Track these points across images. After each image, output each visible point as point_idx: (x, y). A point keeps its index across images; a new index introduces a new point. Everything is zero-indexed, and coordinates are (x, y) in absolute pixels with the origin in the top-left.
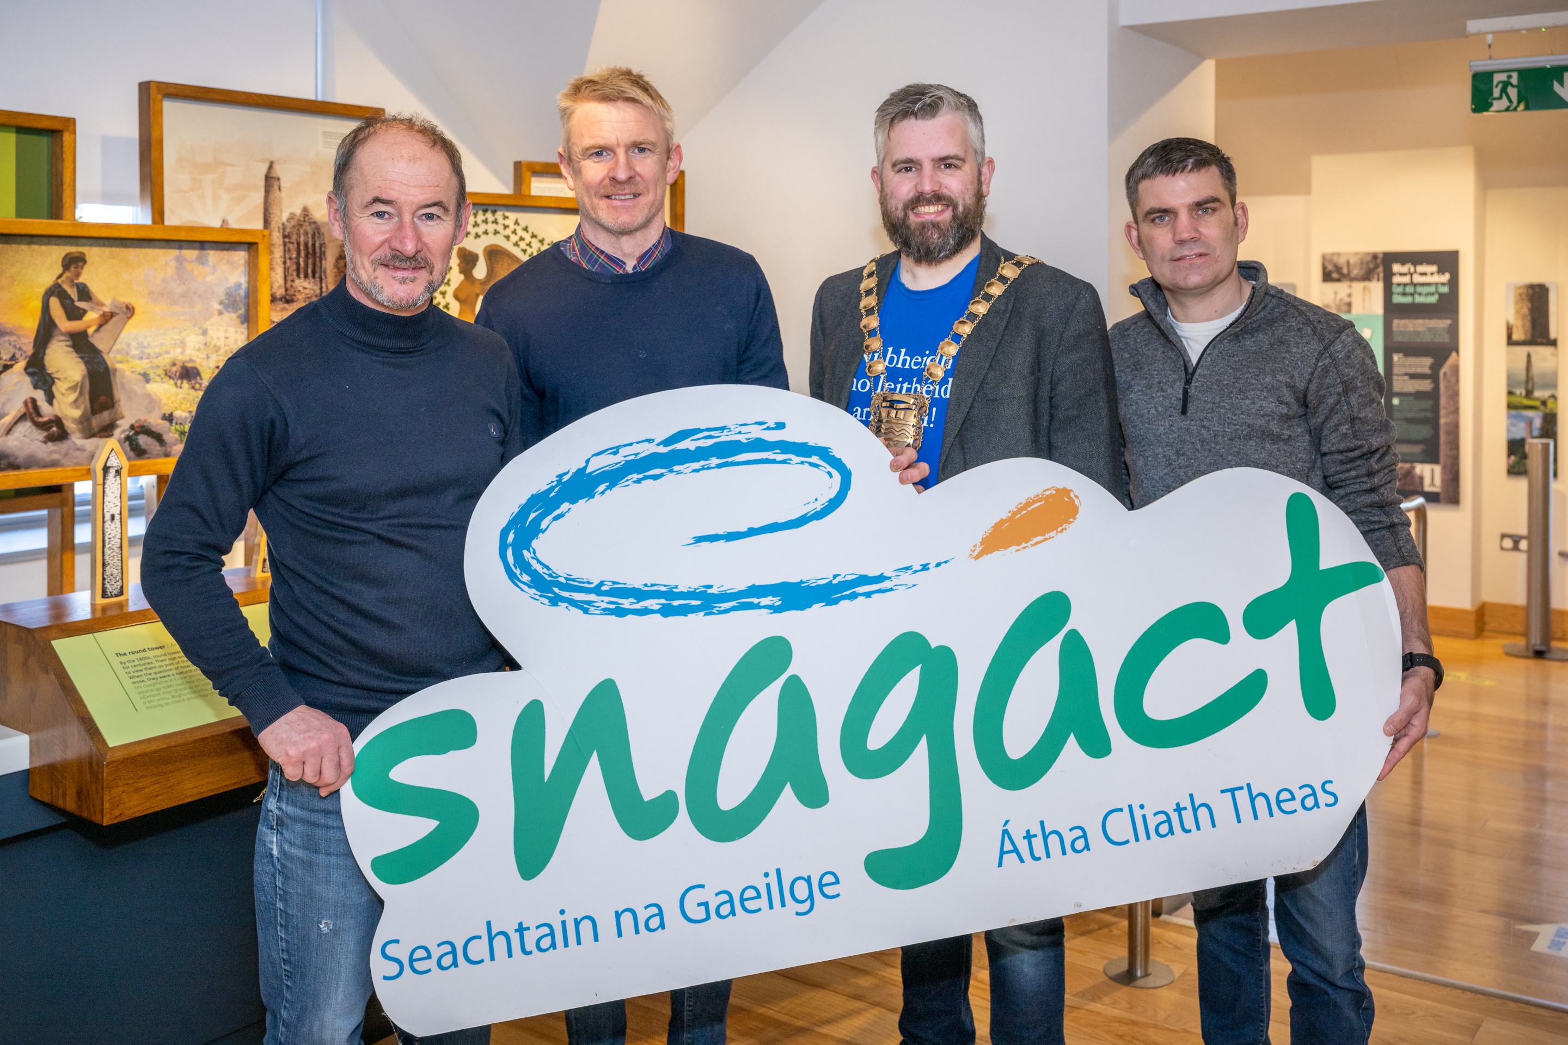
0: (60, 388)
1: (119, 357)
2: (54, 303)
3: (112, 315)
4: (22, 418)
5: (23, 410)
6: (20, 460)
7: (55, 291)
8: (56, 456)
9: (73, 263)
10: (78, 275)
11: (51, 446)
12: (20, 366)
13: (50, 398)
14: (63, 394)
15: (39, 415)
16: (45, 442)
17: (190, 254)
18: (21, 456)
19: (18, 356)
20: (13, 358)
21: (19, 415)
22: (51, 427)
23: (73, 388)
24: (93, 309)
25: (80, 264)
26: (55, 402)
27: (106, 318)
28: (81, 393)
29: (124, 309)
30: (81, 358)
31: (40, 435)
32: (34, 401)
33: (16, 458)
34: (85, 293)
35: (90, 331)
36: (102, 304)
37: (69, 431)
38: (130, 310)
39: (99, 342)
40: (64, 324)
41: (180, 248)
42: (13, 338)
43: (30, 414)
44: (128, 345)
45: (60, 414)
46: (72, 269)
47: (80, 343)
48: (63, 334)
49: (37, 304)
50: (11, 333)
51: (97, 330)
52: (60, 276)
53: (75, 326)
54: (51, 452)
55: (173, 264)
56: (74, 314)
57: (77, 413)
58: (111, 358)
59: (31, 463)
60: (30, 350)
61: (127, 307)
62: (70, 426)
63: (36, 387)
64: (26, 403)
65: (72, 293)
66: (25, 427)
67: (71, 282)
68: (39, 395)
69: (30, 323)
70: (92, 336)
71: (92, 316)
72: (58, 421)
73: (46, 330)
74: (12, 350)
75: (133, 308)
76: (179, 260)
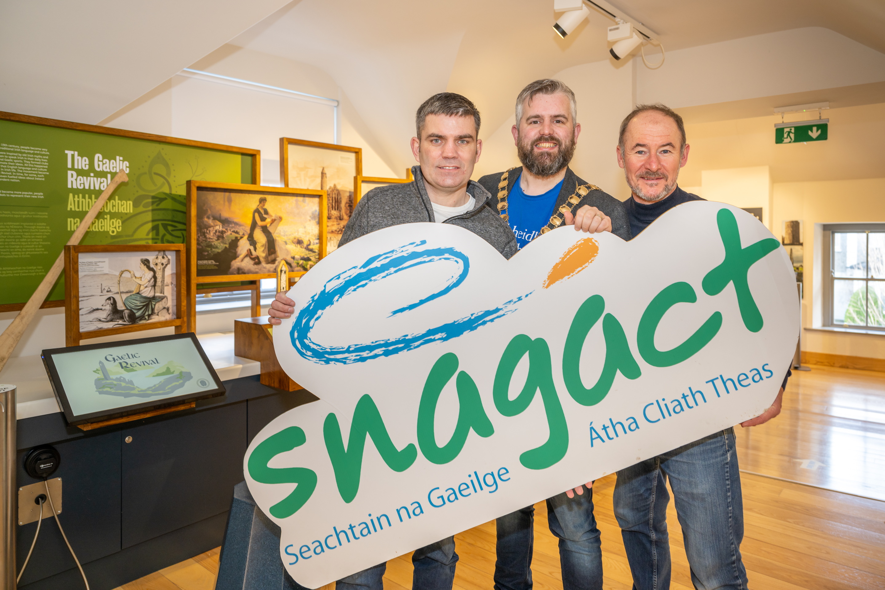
0: (258, 246)
1: (277, 235)
2: (257, 215)
3: (275, 220)
4: (246, 256)
5: (247, 253)
6: (246, 271)
7: (257, 211)
8: (257, 270)
9: (262, 201)
10: (264, 205)
11: (256, 266)
12: (246, 237)
13: (255, 249)
14: (259, 248)
15: (252, 254)
16: (254, 265)
17: (300, 199)
18: (246, 269)
19: (245, 233)
20: (244, 234)
21: (246, 255)
22: (255, 260)
23: (263, 246)
24: (269, 218)
25: (265, 201)
26: (257, 250)
27: (273, 221)
28: (265, 248)
29: (279, 218)
30: (265, 235)
31: (252, 262)
32: (250, 250)
33: (245, 270)
34: (266, 212)
35: (268, 225)
36: (271, 216)
37: (261, 261)
38: (281, 219)
39: (271, 229)
40: (260, 223)
41: (297, 196)
42: (243, 227)
43: (249, 255)
44: (280, 231)
45: (258, 255)
46: (262, 203)
47: (265, 229)
48: (259, 226)
49: (251, 216)
51: (270, 225)
52: (258, 206)
53: (263, 223)
54: (256, 269)
55: (294, 202)
56: (263, 219)
57: (264, 255)
58: (275, 236)
59: (249, 272)
60: (249, 232)
61: (280, 218)
62: (262, 259)
63: (251, 245)
64: (248, 251)
65: (262, 212)
66: (248, 259)
67: (262, 208)
68: (252, 248)
69: (249, 222)
70: (269, 227)
71: (268, 220)
72: (258, 258)
73: (254, 225)
74: (243, 231)
75: (282, 218)
76: (297, 201)
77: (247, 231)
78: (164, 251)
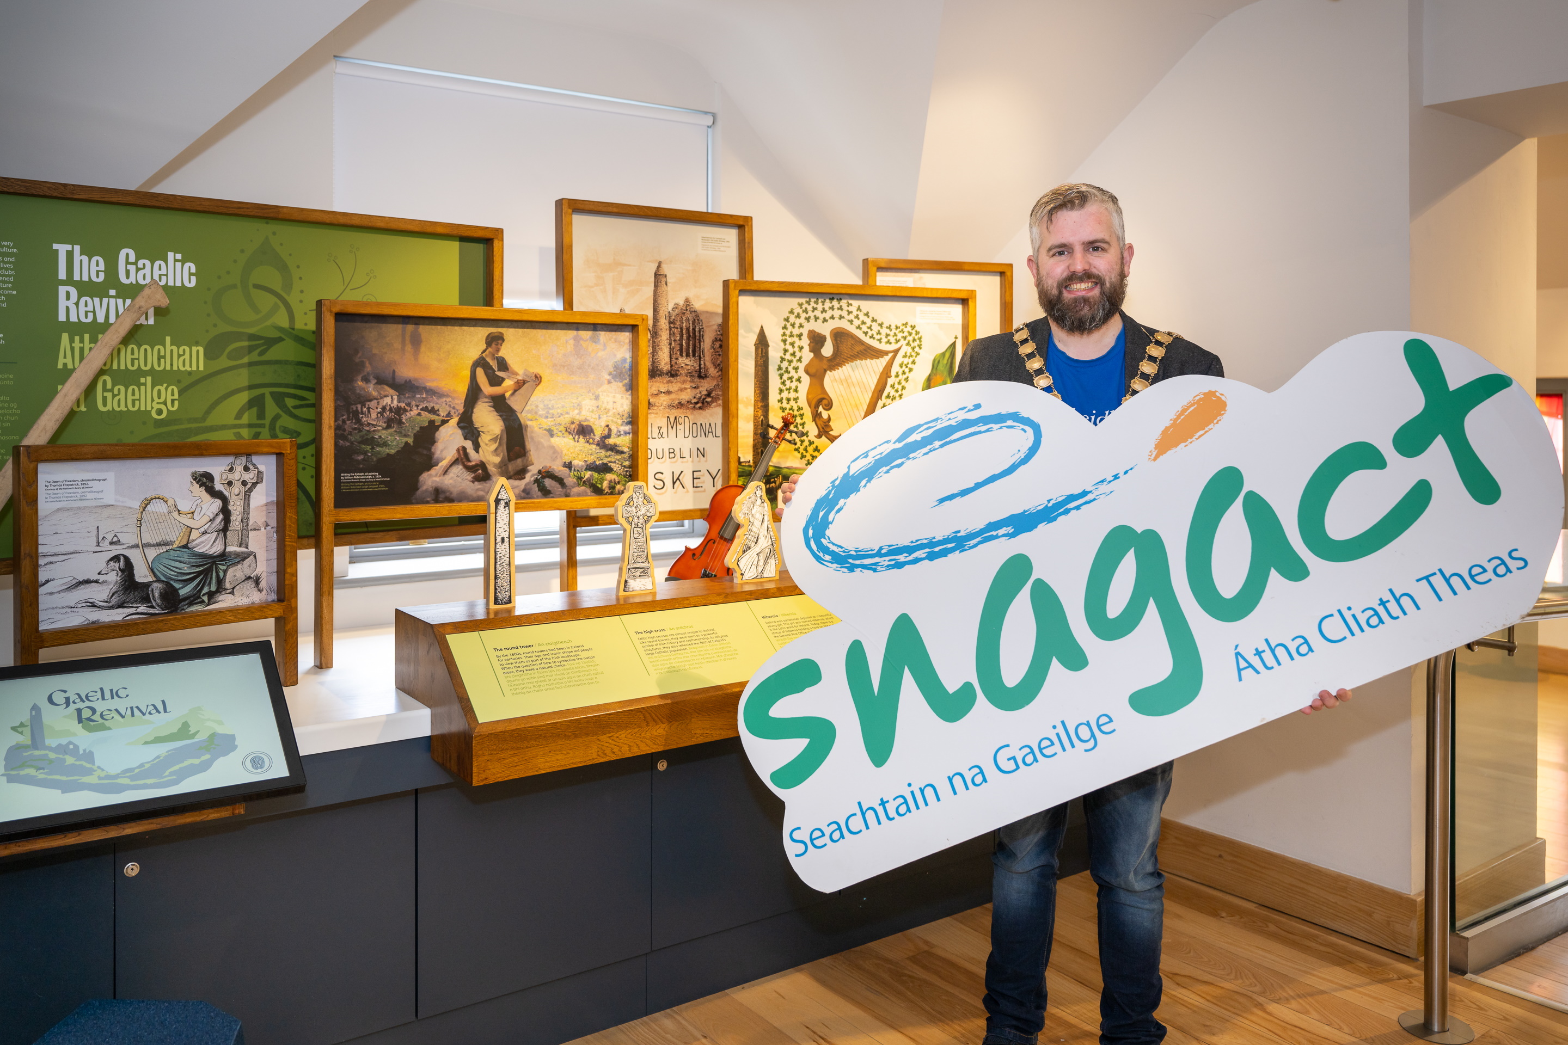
0: (484, 439)
1: (529, 416)
2: (480, 372)
3: (524, 382)
4: (455, 462)
5: (456, 456)
6: (454, 495)
7: (481, 363)
8: (481, 493)
9: (494, 341)
10: (498, 350)
11: (477, 485)
12: (454, 421)
13: (477, 447)
14: (486, 444)
15: (469, 460)
16: (473, 482)
17: (586, 334)
18: (455, 491)
21: (454, 460)
22: (478, 470)
23: (494, 440)
24: (509, 377)
25: (500, 342)
26: (480, 450)
27: (520, 385)
28: (500, 444)
29: (534, 378)
30: (500, 416)
31: (469, 476)
32: (464, 449)
33: (451, 493)
34: (503, 365)
35: (507, 395)
36: (517, 374)
37: (491, 473)
38: (538, 379)
39: (514, 403)
40: (487, 389)
41: (577, 329)
42: (448, 400)
43: (462, 459)
44: (537, 406)
45: (484, 460)
46: (493, 345)
47: (500, 404)
48: (486, 397)
49: (467, 373)
50: (447, 396)
51: (513, 394)
52: (484, 351)
53: (496, 390)
54: (478, 490)
55: (572, 342)
56: (495, 381)
57: (497, 460)
59: (462, 497)
60: (461, 409)
61: (536, 377)
62: (492, 469)
63: (466, 438)
64: (458, 450)
65: (494, 364)
66: (458, 469)
67: (494, 358)
68: (469, 445)
69: (462, 388)
70: (509, 398)
71: (509, 383)
72: (482, 465)
73: (474, 394)
74: (448, 409)
75: (541, 377)
76: (576, 339)
77: (457, 407)
78: (249, 455)
